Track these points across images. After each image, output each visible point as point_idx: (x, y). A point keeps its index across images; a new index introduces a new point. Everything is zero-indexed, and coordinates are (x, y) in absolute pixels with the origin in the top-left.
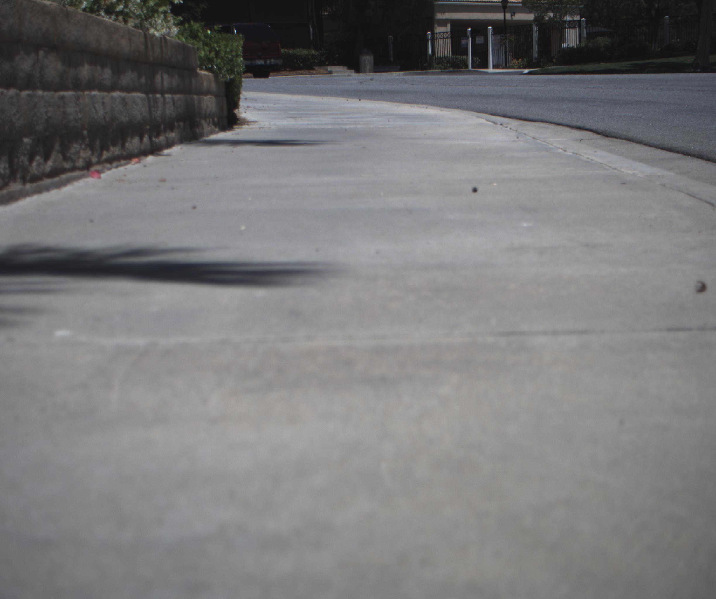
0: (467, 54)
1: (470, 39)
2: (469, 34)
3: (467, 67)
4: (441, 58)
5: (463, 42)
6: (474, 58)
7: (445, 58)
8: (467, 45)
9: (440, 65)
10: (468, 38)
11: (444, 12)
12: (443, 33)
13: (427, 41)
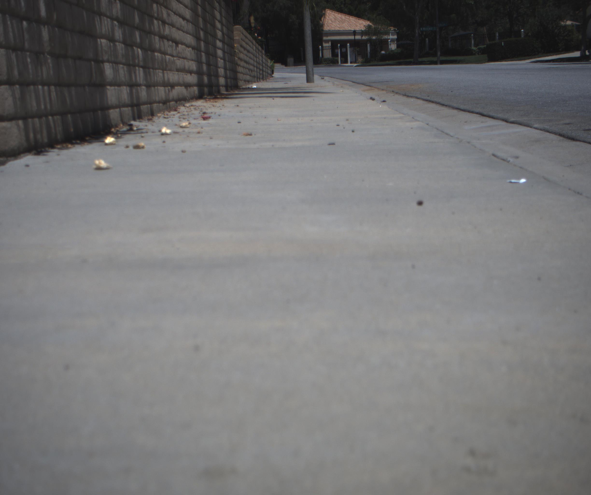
0: (338, 56)
1: (339, 50)
2: (339, 47)
3: (338, 63)
4: (326, 59)
5: (336, 51)
6: (341, 58)
7: (328, 59)
8: (338, 52)
9: (326, 62)
10: (338, 49)
11: (327, 36)
12: (327, 47)
13: (319, 50)
